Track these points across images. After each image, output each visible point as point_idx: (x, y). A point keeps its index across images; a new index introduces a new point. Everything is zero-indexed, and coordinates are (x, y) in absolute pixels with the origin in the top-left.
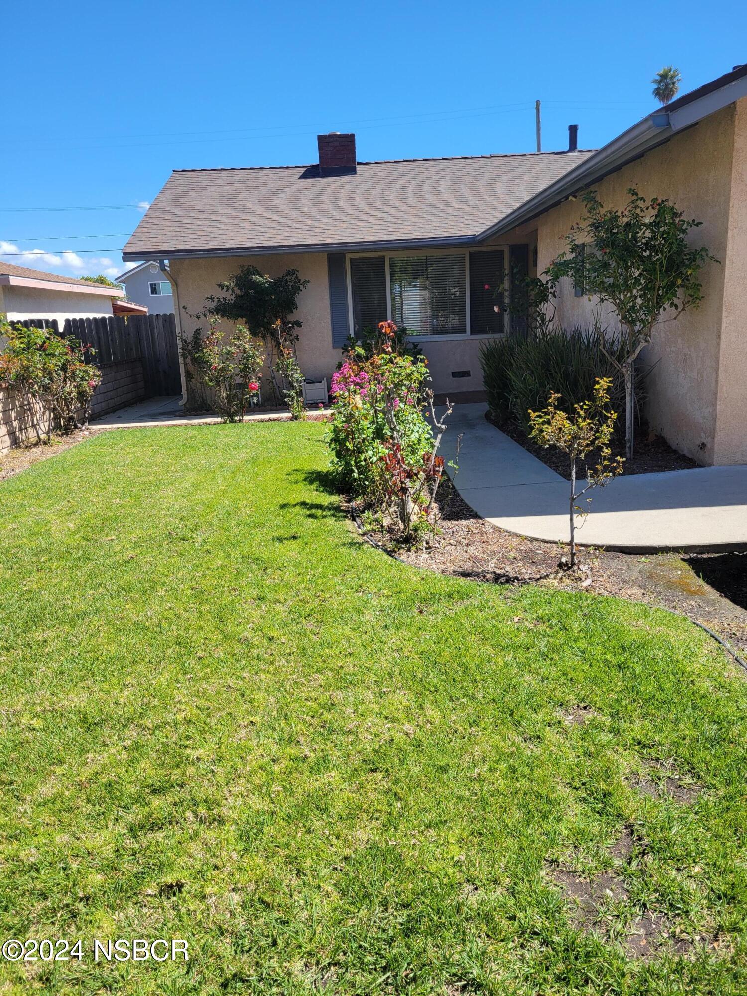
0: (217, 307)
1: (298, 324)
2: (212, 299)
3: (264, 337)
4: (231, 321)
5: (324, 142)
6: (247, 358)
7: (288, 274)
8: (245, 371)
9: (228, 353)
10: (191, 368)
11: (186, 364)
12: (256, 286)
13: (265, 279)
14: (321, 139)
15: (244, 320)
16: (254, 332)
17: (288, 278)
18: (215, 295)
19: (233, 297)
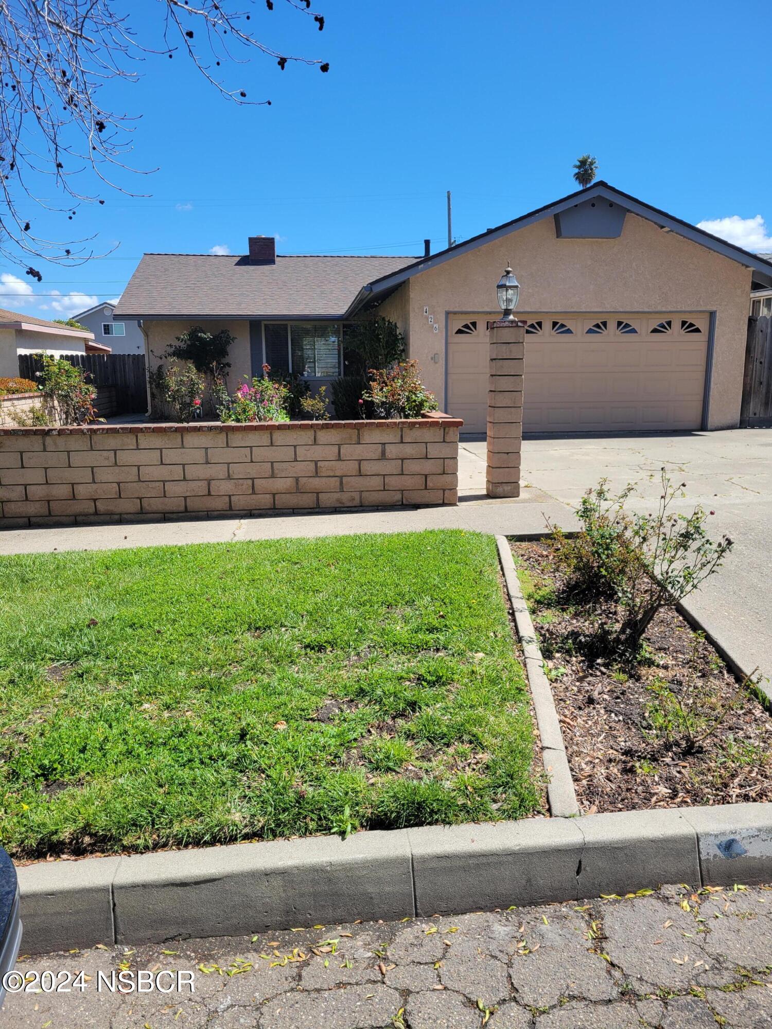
0: (174, 351)
1: (229, 365)
2: (171, 346)
3: (205, 373)
4: (184, 361)
5: (253, 242)
6: (194, 385)
7: (223, 332)
8: (192, 393)
9: (181, 381)
10: (155, 391)
11: (151, 388)
12: (201, 339)
13: (208, 336)
14: (251, 240)
15: (192, 361)
16: (199, 369)
17: (222, 335)
18: (173, 344)
19: (185, 346)
